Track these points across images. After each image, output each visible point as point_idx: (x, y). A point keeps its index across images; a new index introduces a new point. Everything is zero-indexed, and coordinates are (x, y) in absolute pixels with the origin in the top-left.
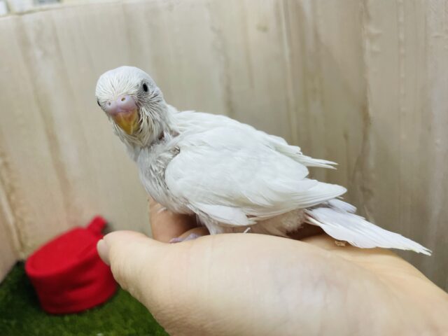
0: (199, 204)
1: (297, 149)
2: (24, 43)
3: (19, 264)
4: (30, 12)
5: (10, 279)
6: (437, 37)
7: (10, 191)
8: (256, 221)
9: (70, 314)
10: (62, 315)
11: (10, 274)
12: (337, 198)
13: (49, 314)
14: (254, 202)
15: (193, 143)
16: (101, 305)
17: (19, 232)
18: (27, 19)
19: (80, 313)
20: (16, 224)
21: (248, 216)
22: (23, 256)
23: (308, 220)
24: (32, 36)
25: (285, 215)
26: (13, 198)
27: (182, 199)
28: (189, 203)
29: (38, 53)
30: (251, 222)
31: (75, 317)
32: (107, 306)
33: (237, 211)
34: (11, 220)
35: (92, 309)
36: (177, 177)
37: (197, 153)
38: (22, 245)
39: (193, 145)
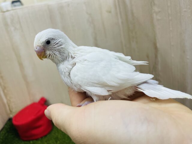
0: (86, 87)
1: (129, 58)
2: (6, 25)
3: (10, 120)
4: (8, 11)
5: (6, 126)
6: (185, 11)
7: (4, 89)
8: (112, 93)
9: (32, 140)
10: (29, 141)
11: (6, 124)
12: (151, 79)
13: (24, 141)
14: (110, 84)
15: (81, 60)
16: (46, 136)
17: (9, 106)
18: (7, 14)
19: (37, 139)
20: (7, 103)
21: (108, 91)
22: (12, 116)
23: (137, 90)
24: (9, 21)
25: (126, 89)
26: (6, 91)
27: (78, 86)
28: (82, 87)
29: (12, 29)
30: (110, 93)
31: (35, 141)
32: (48, 136)
33: (103, 89)
34: (5, 101)
35: (42, 138)
36: (75, 76)
37: (83, 64)
38: (11, 111)
39: (81, 61)
